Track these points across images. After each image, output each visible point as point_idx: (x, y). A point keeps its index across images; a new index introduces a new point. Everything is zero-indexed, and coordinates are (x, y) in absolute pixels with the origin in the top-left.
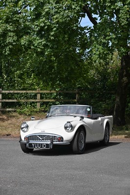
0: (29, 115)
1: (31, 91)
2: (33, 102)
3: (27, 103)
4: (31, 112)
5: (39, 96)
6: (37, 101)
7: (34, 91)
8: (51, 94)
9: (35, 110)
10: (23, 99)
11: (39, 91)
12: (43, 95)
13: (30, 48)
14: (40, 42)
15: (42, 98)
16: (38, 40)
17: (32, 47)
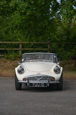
0: (14, 60)
1: (15, 42)
2: (17, 50)
3: (12, 51)
4: (15, 57)
5: (21, 46)
6: (19, 49)
7: (17, 42)
8: (30, 44)
9: (18, 56)
10: (9, 48)
11: (21, 42)
12: (24, 46)
13: (16, 10)
14: (23, 6)
15: (23, 47)
16: (22, 4)
17: (18, 9)
